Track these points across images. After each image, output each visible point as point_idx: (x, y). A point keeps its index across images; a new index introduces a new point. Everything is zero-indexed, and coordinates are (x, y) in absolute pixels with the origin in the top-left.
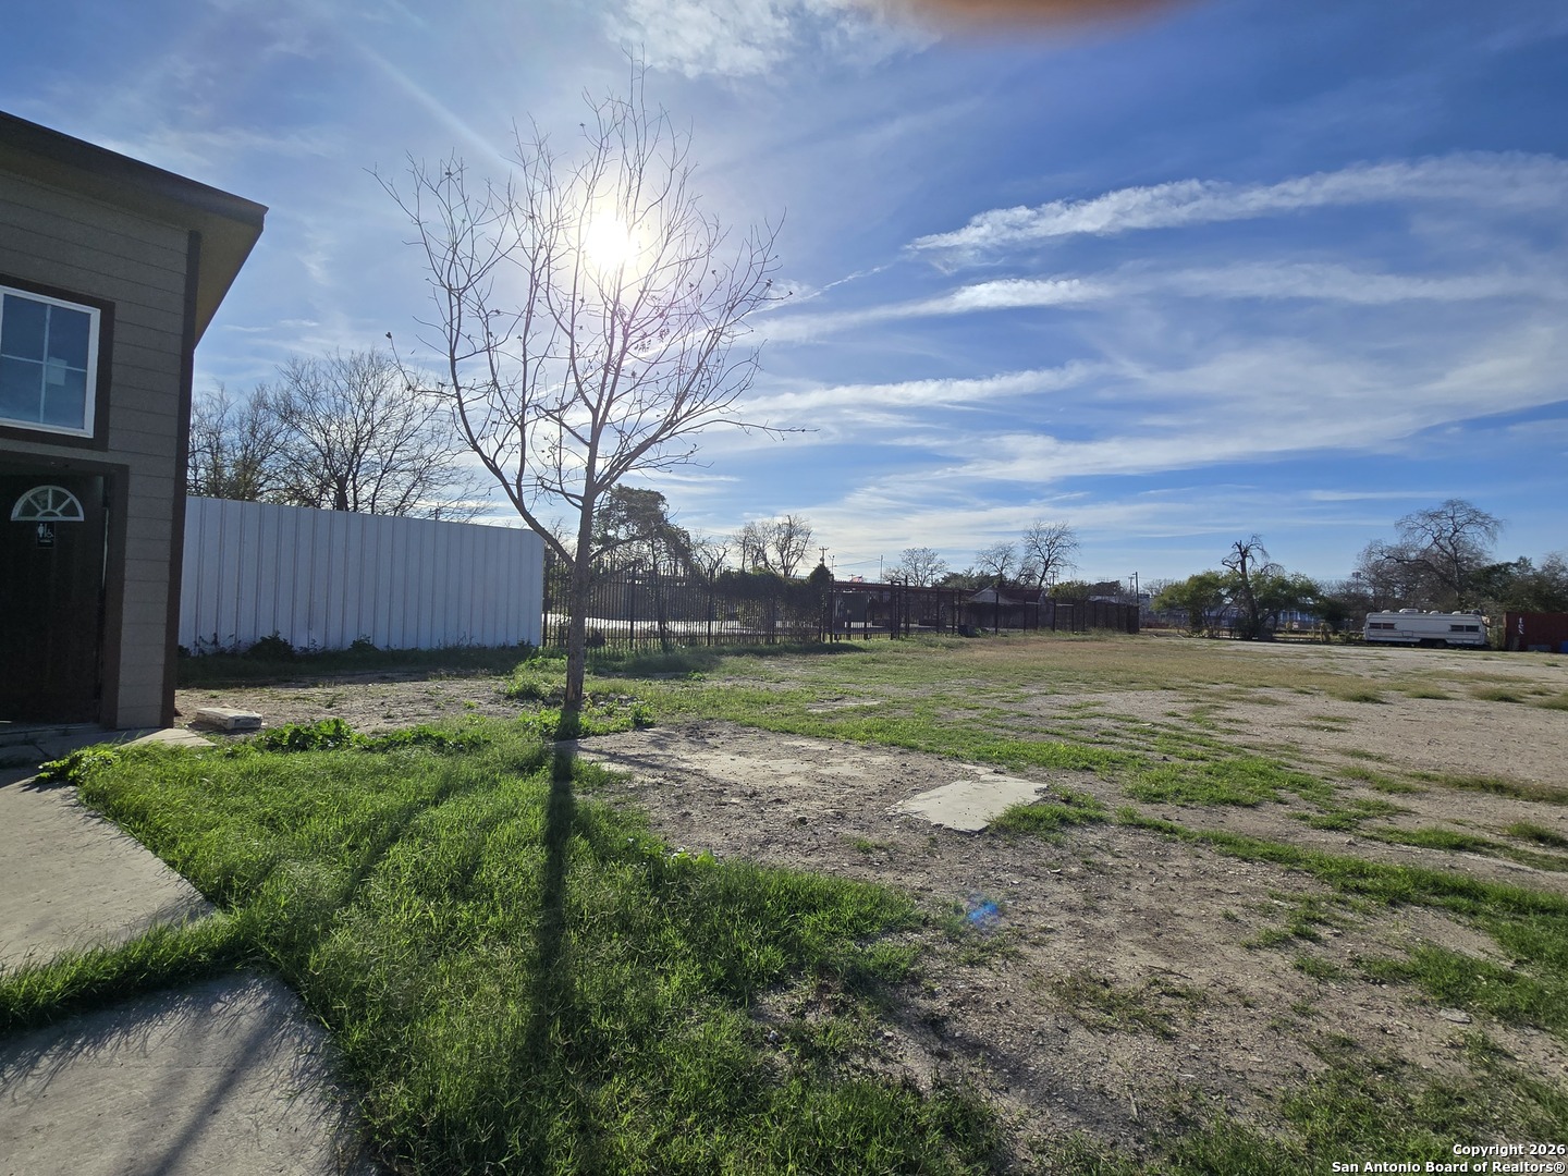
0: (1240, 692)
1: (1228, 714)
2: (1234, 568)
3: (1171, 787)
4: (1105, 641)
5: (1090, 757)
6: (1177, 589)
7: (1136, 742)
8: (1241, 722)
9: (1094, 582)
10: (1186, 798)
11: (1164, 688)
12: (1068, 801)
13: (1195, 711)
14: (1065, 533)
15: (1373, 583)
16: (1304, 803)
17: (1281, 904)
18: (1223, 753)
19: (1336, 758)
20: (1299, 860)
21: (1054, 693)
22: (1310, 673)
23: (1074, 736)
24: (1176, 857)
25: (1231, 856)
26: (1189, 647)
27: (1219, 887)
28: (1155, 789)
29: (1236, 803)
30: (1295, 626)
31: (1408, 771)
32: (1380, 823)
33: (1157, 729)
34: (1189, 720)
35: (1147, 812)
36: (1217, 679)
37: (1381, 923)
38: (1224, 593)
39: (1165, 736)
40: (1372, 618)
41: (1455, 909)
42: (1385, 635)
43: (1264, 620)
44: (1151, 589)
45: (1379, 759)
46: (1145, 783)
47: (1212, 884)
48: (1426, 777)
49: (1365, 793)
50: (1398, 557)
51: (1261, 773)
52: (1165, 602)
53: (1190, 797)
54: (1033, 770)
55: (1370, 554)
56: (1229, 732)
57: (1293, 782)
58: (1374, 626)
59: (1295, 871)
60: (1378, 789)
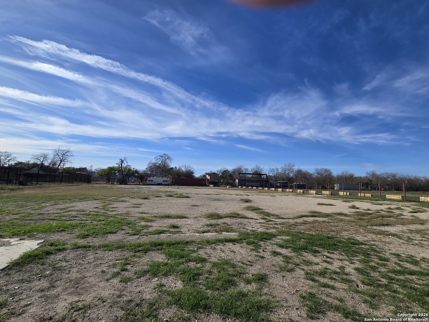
0: (117, 199)
1: (113, 206)
2: (119, 166)
3: (92, 232)
4: (79, 186)
5: (65, 226)
6: (104, 170)
7: (83, 218)
8: (116, 208)
9: (78, 167)
10: (95, 234)
11: (96, 200)
12: (52, 245)
13: (103, 206)
14: (69, 152)
15: (150, 171)
16: (129, 229)
17: (119, 262)
18: (110, 218)
19: (138, 215)
20: (125, 247)
21: (56, 204)
22: (135, 193)
23: (60, 219)
24: (89, 256)
25: (107, 250)
26: (105, 187)
27: (101, 262)
28: (86, 233)
29: (110, 233)
30: (133, 181)
31: (152, 216)
32: (145, 231)
33: (91, 213)
34: (101, 209)
35: (82, 242)
36: (111, 196)
37: (143, 259)
38: (116, 172)
39: (93, 215)
40: (149, 179)
41: (158, 250)
42: (151, 183)
43: (126, 179)
44: (96, 170)
45: (147, 214)
46: (83, 232)
47: (99, 262)
48: (156, 217)
49: (143, 223)
50: (155, 165)
51: (119, 222)
52: (99, 174)
53: (97, 234)
54: (40, 235)
55: (149, 164)
56: (112, 211)
57: (127, 223)
58: (149, 181)
59: (124, 250)
60: (146, 221)
